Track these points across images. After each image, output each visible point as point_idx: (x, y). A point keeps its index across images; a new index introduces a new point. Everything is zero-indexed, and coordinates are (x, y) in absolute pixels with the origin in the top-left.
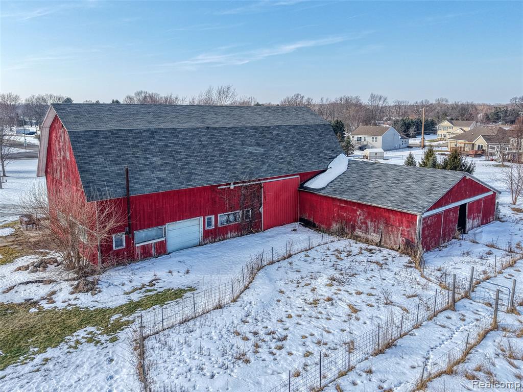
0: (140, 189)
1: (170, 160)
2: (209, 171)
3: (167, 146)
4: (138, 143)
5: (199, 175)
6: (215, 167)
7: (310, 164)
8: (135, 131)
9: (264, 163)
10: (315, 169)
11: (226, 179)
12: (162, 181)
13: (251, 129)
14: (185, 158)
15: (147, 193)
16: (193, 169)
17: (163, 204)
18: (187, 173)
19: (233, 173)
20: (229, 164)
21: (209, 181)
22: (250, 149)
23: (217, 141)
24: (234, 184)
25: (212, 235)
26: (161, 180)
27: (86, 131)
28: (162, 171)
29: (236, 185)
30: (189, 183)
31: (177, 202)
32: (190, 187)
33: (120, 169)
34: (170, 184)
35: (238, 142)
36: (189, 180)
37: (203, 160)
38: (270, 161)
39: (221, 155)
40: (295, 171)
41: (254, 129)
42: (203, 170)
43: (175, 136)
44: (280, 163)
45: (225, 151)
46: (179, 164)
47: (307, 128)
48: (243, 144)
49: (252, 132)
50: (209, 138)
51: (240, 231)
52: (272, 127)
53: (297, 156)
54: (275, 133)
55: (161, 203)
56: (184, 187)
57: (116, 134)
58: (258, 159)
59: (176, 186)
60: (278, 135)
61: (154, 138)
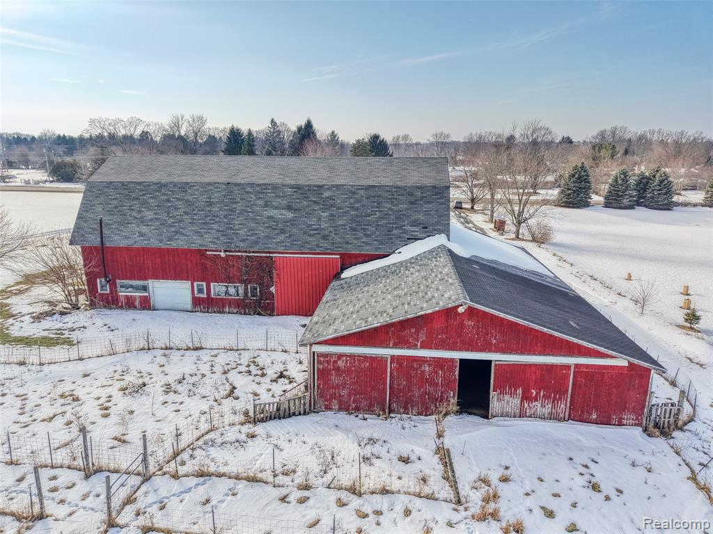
0: (117, 240)
1: (163, 216)
2: (200, 232)
3: (168, 201)
4: (141, 195)
5: (186, 236)
6: (210, 229)
7: (363, 242)
8: (144, 184)
9: (283, 231)
10: (367, 250)
11: (216, 244)
12: (142, 236)
13: (290, 188)
14: (181, 215)
15: (122, 245)
16: (182, 228)
17: (144, 260)
18: (172, 232)
19: (229, 239)
20: (231, 228)
21: (193, 243)
22: (273, 212)
23: (231, 199)
24: (225, 251)
25: (204, 304)
26: (141, 234)
27: (101, 182)
28: (148, 226)
29: (228, 253)
30: (168, 243)
31: (159, 260)
32: (168, 247)
33: (110, 220)
34: (149, 240)
35: (261, 202)
36: (170, 239)
37: (200, 220)
38: (295, 231)
39: (225, 217)
40: (328, 249)
41: (295, 188)
42: (193, 230)
43: (184, 191)
44: (308, 236)
45: (235, 211)
46: (170, 221)
47: (394, 190)
48: (266, 205)
49: (289, 192)
50: (223, 195)
51: (242, 308)
52: (326, 187)
53: (346, 229)
54: (326, 194)
55: (142, 258)
56: (162, 246)
57: (126, 186)
58: (277, 225)
59: (154, 243)
60: (330, 198)
61: (159, 191)
